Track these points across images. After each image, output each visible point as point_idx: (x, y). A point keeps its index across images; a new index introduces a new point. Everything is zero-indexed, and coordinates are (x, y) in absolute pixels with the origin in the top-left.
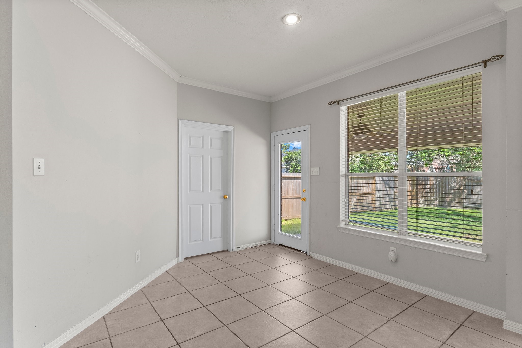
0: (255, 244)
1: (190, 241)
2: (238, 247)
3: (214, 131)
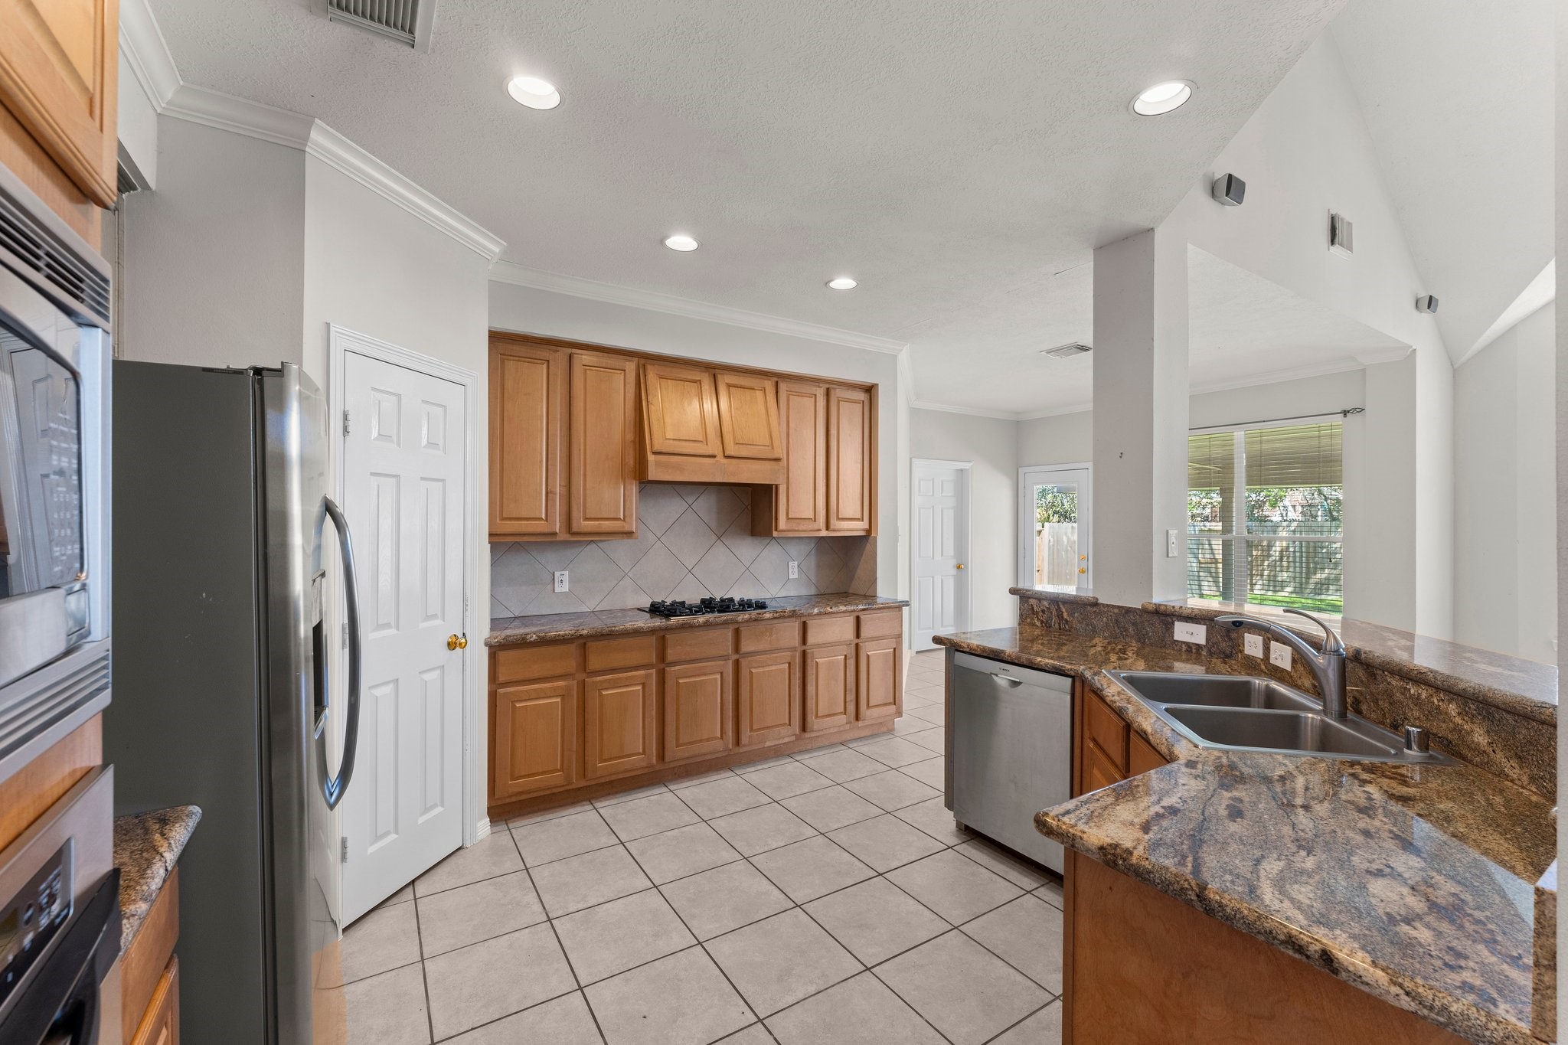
3: (945, 470)
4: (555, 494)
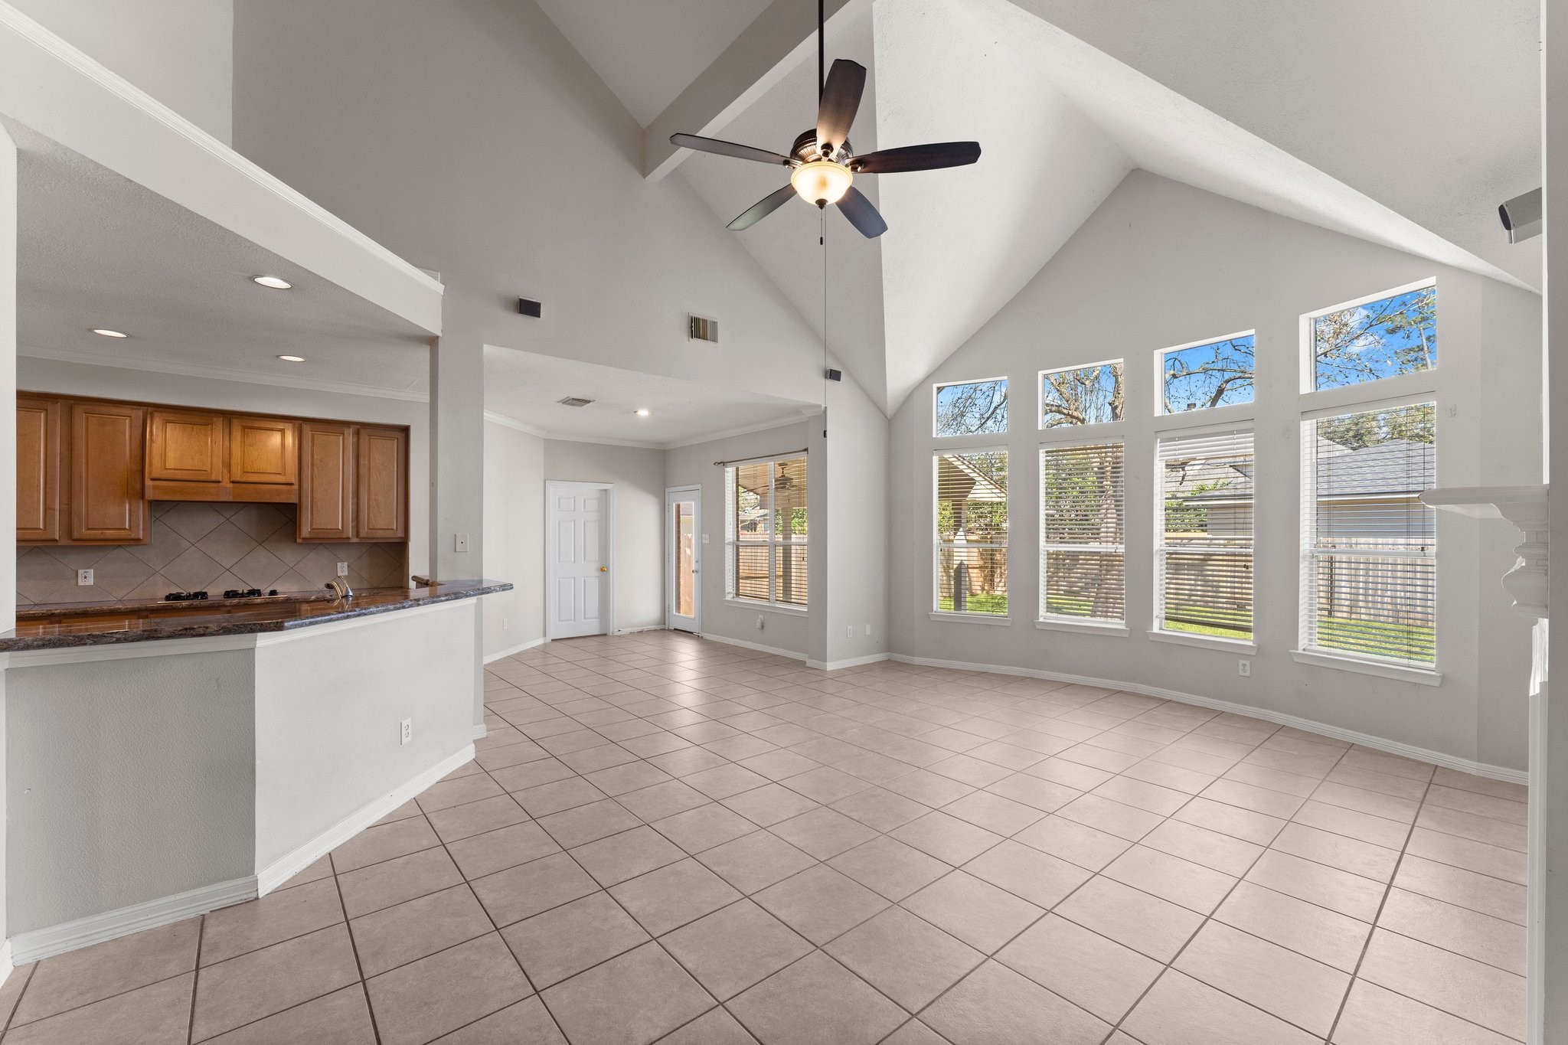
0: (644, 627)
2: (620, 631)
3: (588, 491)
4: (54, 510)
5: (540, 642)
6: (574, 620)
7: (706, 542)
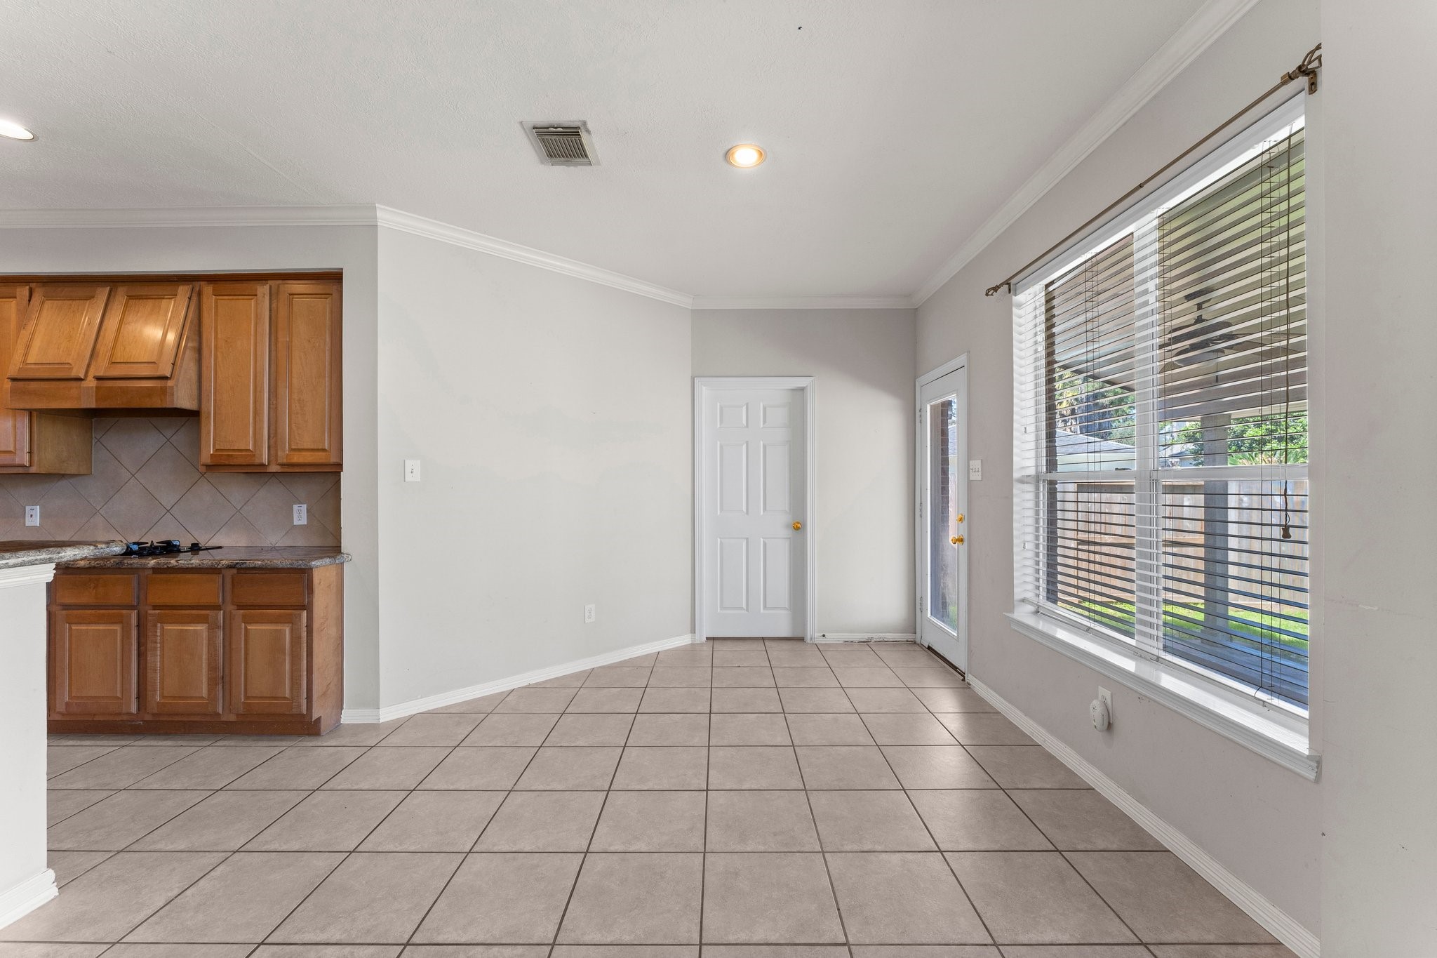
0: (870, 635)
1: (722, 608)
2: (824, 636)
3: (770, 392)
5: (684, 640)
6: (747, 610)
7: (976, 476)
